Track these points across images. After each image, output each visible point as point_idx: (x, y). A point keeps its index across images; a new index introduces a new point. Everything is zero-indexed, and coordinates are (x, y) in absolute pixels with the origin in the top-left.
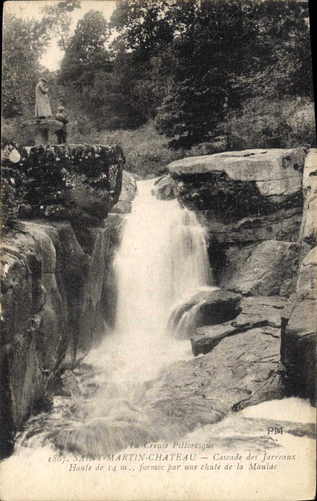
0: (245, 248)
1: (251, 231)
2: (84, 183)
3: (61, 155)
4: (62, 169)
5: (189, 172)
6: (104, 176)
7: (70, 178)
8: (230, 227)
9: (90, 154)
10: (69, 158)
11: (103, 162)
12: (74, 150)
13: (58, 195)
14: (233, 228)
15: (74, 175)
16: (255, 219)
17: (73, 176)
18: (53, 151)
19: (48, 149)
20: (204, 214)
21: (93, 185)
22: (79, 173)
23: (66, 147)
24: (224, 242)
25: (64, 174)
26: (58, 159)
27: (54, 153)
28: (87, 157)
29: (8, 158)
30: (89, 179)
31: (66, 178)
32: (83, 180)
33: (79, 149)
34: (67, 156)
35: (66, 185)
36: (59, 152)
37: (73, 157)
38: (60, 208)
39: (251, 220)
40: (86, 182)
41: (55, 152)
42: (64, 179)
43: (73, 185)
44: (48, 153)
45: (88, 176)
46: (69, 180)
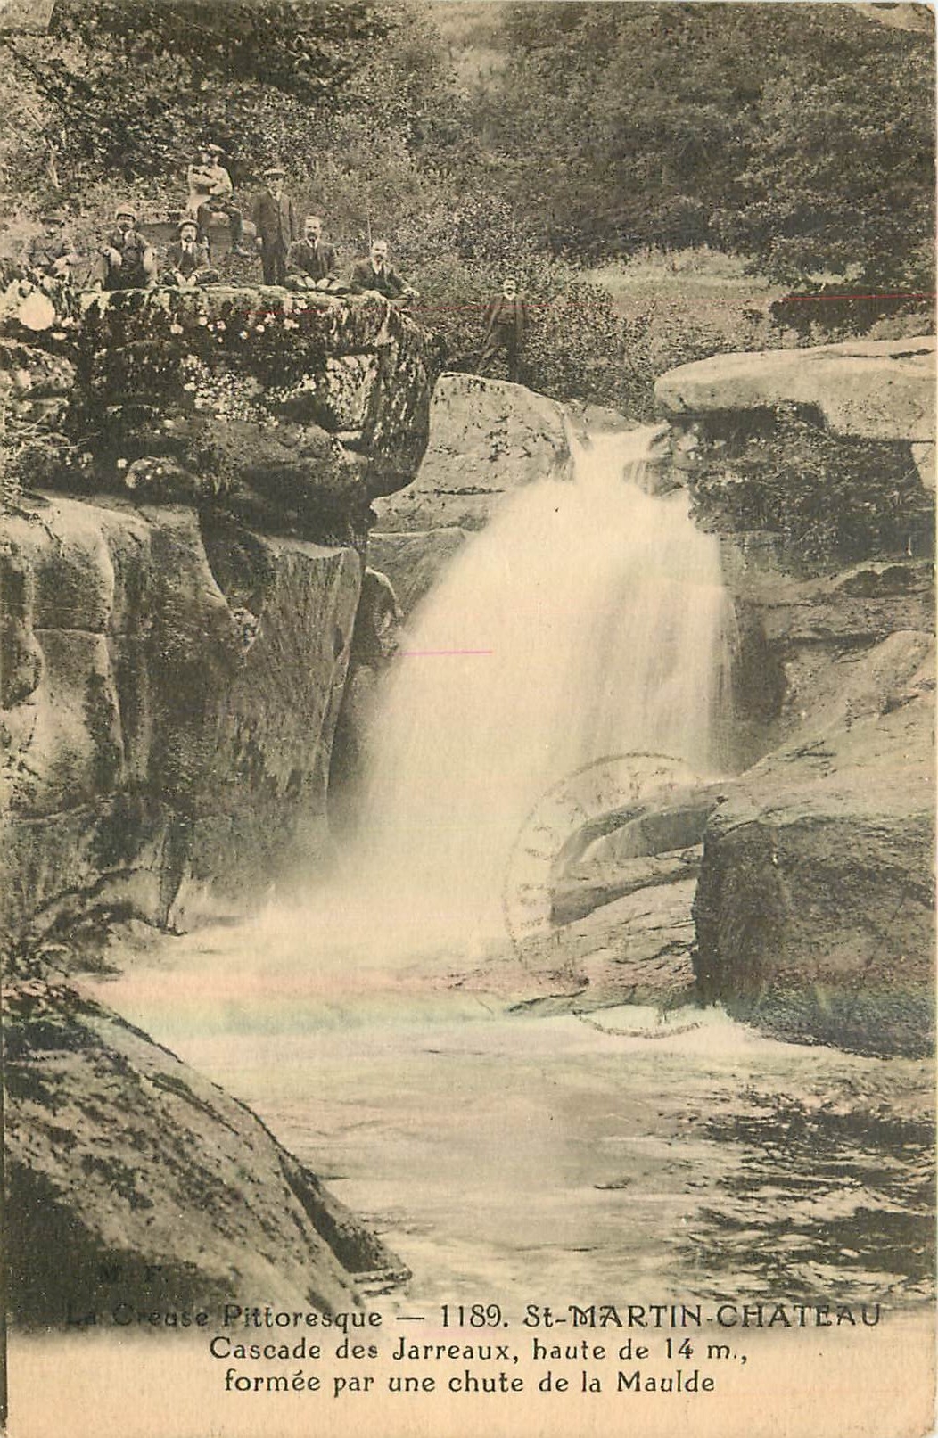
0: (846, 658)
1: (870, 605)
2: (252, 402)
3: (189, 319)
4: (186, 357)
5: (709, 401)
6: (311, 385)
7: (210, 385)
8: (810, 588)
9: (270, 317)
10: (211, 327)
11: (305, 345)
12: (227, 305)
13: (164, 430)
14: (820, 594)
15: (226, 379)
16: (891, 565)
17: (223, 380)
18: (166, 304)
19: (154, 299)
20: (741, 545)
21: (276, 409)
22: (240, 371)
23: (202, 294)
24: (783, 637)
25: (193, 373)
26: (176, 329)
27: (167, 310)
28: (261, 328)
29: (16, 316)
30: (266, 391)
31: (196, 383)
32: (250, 393)
33: (240, 304)
34: (203, 321)
35: (194, 404)
36: (181, 309)
37: (222, 326)
38: (167, 466)
39: (879, 569)
40: (257, 400)
41: (170, 307)
42: (189, 387)
43: (221, 406)
44: (153, 311)
45: (266, 382)
46: (206, 393)
